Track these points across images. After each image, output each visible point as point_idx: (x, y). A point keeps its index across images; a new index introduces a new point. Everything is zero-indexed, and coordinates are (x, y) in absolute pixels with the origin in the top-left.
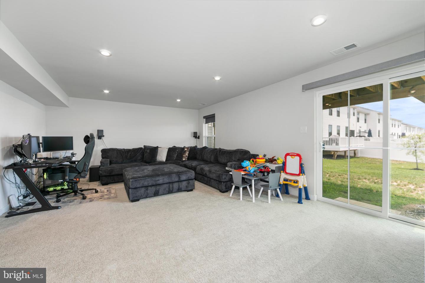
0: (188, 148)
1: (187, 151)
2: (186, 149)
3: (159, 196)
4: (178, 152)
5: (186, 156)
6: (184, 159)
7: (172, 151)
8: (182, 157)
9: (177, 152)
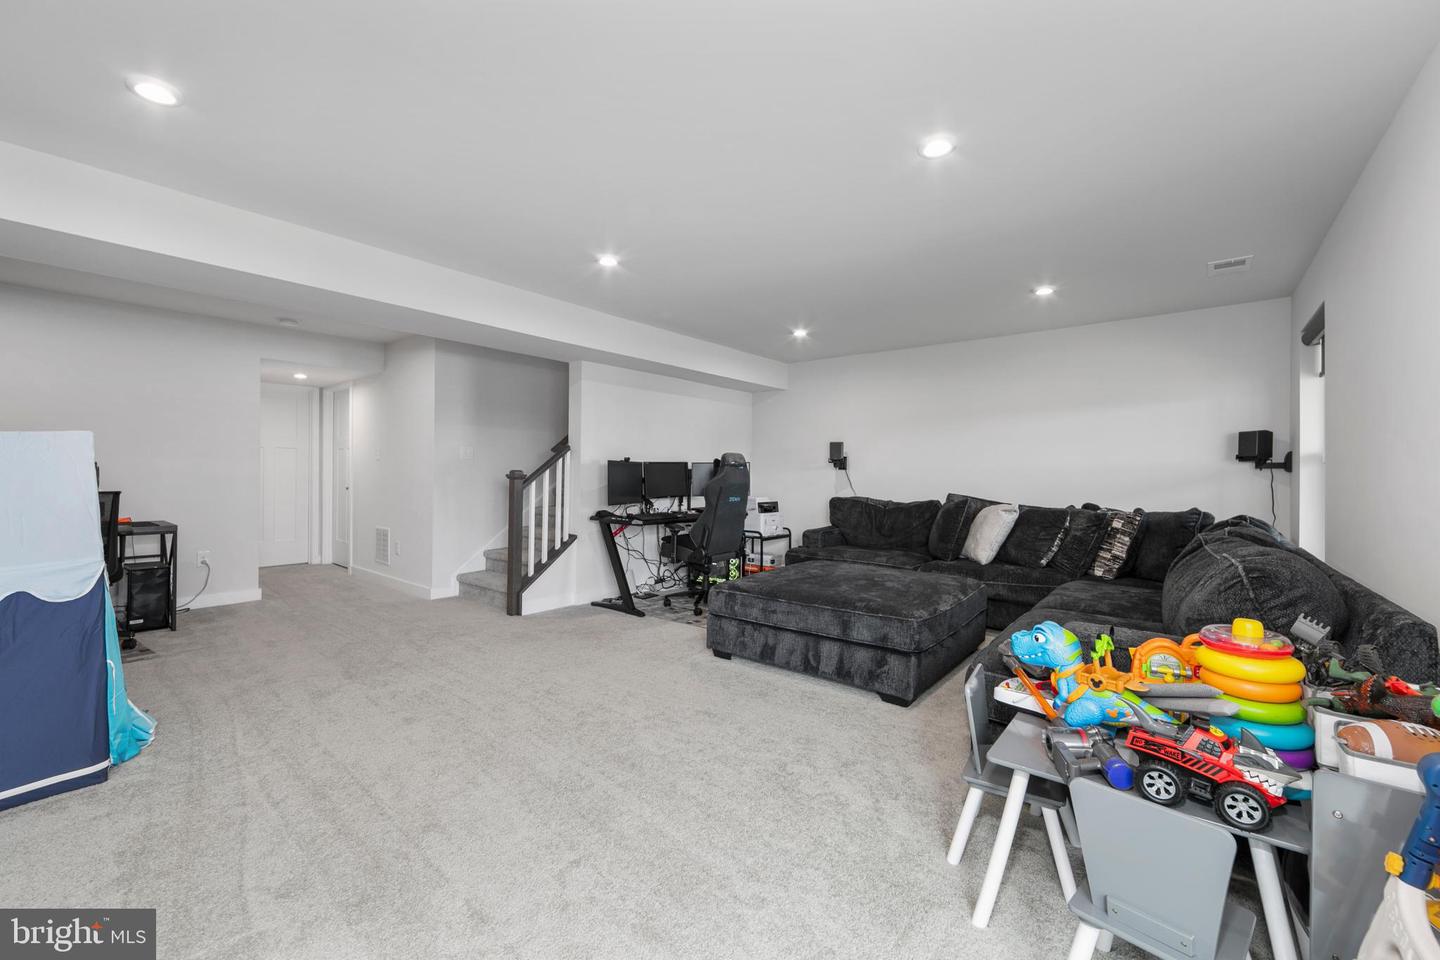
0: (1128, 519)
1: (1124, 533)
2: (1117, 524)
3: (773, 669)
4: (1073, 533)
5: (1115, 558)
6: (1098, 572)
7: (1034, 522)
8: (1094, 561)
9: (1067, 532)
